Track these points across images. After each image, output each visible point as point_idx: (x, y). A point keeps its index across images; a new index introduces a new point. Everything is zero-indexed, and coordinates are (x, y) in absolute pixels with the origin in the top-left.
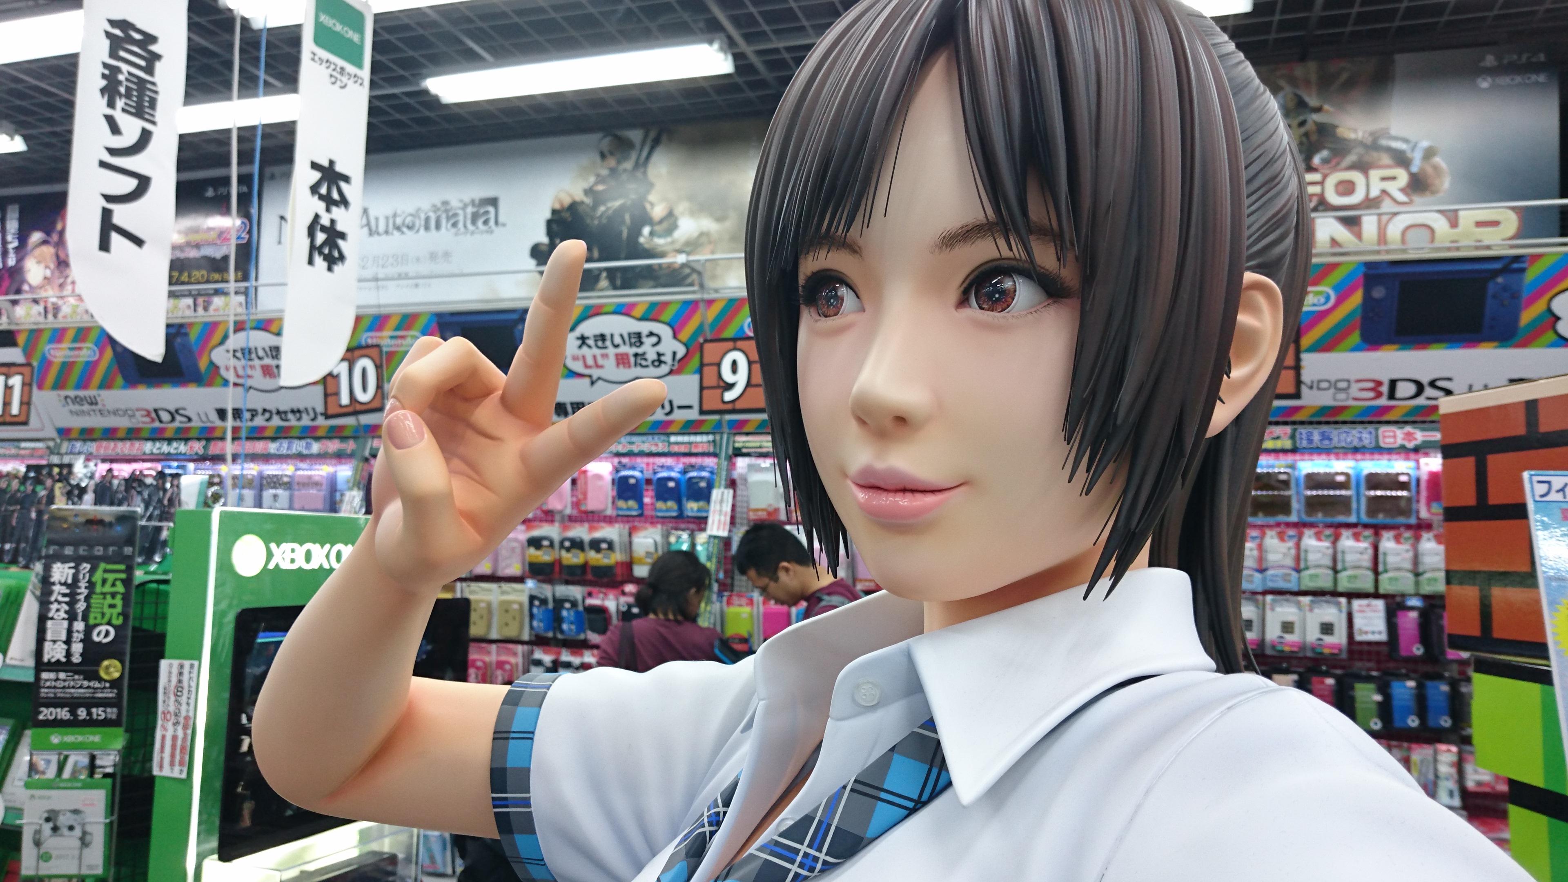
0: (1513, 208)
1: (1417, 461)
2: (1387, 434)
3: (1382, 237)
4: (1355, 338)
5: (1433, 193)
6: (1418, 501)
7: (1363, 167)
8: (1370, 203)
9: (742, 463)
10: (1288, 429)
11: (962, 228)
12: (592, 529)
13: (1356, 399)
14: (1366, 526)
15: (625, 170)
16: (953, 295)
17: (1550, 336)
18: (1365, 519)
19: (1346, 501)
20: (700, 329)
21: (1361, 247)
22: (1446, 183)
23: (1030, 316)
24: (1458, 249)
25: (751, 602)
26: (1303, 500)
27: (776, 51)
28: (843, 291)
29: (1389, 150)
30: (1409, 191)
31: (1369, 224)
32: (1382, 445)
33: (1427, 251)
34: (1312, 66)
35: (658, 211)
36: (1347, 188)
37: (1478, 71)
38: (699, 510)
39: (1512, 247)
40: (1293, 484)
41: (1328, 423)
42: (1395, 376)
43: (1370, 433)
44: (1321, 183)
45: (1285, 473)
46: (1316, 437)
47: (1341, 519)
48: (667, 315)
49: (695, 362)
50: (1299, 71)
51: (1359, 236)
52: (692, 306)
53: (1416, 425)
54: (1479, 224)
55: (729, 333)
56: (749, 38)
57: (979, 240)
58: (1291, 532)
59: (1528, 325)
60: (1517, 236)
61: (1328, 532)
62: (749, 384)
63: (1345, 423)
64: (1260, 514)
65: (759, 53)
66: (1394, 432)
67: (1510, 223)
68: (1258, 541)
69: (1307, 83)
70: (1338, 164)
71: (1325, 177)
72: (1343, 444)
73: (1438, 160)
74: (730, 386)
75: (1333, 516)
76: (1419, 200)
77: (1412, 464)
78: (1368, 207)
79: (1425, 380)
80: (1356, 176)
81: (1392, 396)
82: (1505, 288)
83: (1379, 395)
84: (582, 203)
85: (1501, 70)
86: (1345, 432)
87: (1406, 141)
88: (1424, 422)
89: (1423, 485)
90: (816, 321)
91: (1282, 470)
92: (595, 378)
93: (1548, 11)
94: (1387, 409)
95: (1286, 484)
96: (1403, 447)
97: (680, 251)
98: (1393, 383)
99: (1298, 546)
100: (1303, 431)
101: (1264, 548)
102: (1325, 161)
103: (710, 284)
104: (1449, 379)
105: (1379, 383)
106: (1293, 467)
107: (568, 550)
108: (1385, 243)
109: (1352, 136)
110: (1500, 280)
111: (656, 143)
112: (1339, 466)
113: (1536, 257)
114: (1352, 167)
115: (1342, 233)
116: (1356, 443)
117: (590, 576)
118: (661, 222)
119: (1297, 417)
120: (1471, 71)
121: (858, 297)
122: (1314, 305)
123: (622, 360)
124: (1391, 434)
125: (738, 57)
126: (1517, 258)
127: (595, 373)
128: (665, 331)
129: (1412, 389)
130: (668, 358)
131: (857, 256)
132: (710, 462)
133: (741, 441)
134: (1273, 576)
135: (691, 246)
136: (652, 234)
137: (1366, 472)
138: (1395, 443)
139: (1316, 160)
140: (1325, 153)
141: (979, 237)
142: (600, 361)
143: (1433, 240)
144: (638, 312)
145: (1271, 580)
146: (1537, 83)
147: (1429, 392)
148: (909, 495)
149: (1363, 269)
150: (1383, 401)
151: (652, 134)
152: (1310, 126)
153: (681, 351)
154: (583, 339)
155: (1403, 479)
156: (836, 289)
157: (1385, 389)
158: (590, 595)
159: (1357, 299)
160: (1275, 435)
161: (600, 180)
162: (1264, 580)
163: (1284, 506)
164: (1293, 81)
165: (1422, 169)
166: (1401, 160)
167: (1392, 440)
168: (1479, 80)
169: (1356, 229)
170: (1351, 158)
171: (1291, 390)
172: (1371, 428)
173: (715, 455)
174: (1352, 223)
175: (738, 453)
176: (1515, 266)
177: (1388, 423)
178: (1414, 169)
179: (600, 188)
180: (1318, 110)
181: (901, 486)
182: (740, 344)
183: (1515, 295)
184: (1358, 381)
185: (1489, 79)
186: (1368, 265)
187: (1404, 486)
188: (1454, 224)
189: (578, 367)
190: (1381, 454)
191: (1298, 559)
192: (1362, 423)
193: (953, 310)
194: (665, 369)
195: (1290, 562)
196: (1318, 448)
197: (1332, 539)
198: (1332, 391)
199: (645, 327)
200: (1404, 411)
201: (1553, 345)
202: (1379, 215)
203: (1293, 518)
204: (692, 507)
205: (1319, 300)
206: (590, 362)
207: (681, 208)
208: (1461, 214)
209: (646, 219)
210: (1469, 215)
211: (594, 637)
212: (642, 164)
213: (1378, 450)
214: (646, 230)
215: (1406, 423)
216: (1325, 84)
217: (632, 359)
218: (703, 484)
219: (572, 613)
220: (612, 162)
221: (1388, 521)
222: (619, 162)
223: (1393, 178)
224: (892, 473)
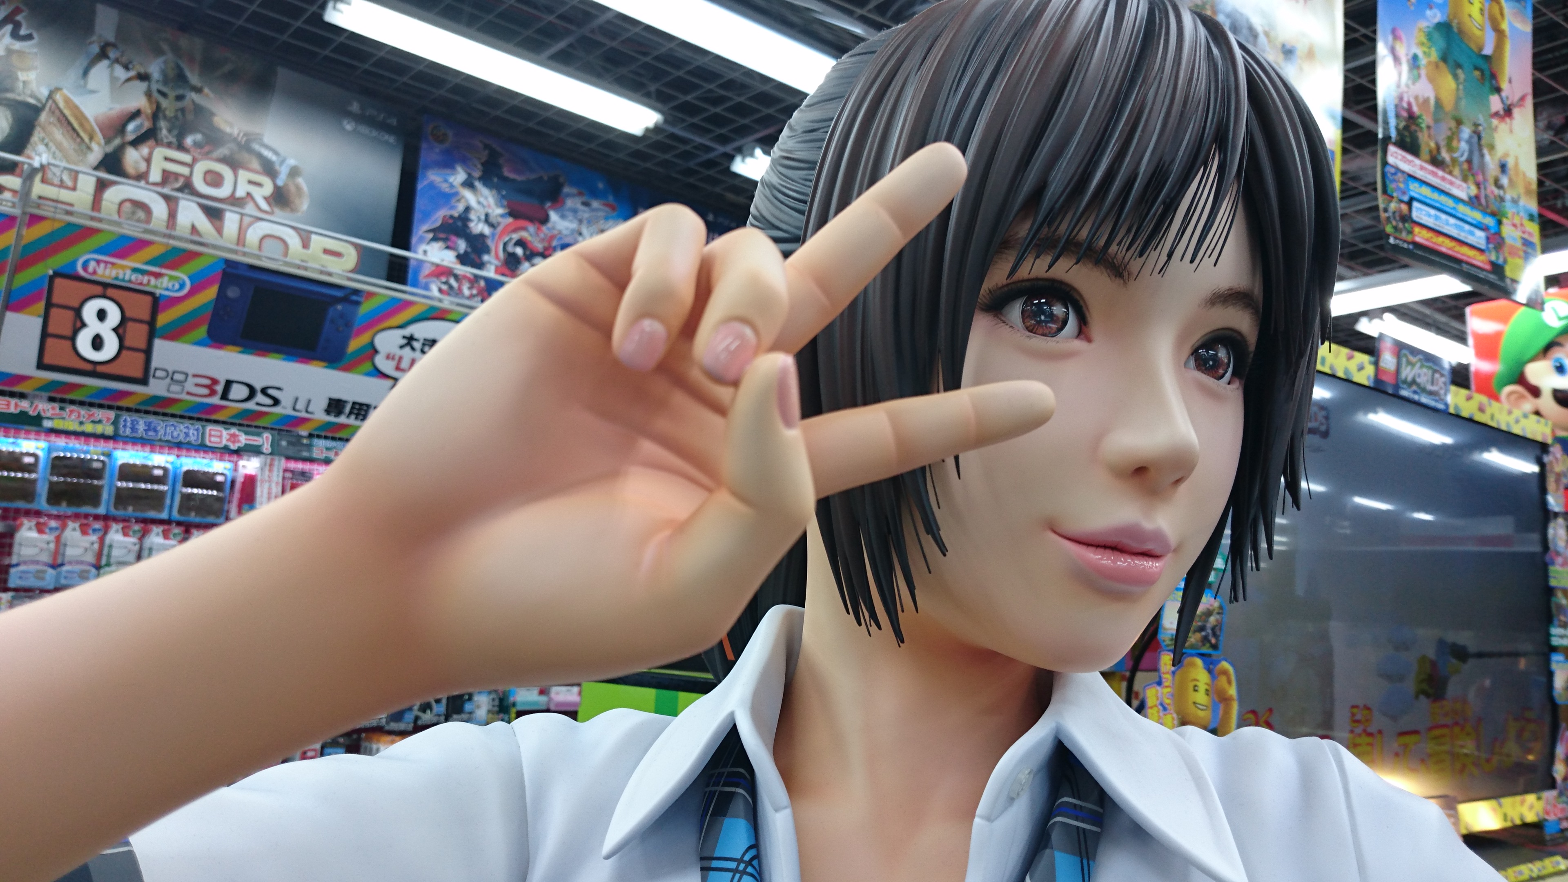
0: (355, 245)
1: (236, 465)
2: (213, 433)
3: (241, 239)
4: (202, 332)
5: (293, 210)
6: (229, 502)
7: (234, 164)
8: (234, 201)
10: (112, 414)
13: (189, 393)
14: (179, 524)
17: (367, 366)
18: (176, 515)
19: (161, 495)
21: (220, 242)
22: (304, 205)
24: (306, 269)
26: (114, 491)
29: (260, 156)
30: (271, 201)
31: (231, 220)
32: (208, 443)
33: (281, 263)
34: (198, 43)
36: (215, 180)
37: (345, 113)
39: (349, 279)
40: (107, 474)
41: (156, 413)
42: (231, 378)
43: (197, 430)
44: (191, 166)
45: (98, 460)
46: (141, 427)
47: (152, 514)
50: (184, 41)
51: (219, 231)
53: (240, 428)
54: (326, 251)
58: (97, 525)
59: (352, 353)
60: (353, 271)
61: (137, 527)
63: (173, 416)
64: (64, 504)
66: (220, 431)
67: (351, 258)
68: (56, 533)
69: (191, 60)
70: (208, 153)
71: (195, 160)
72: (169, 438)
73: (300, 180)
75: (143, 511)
76: (279, 214)
77: (229, 465)
78: (233, 204)
79: (258, 386)
80: (226, 171)
81: (225, 396)
82: (342, 315)
83: (213, 393)
85: (361, 119)
86: (172, 425)
87: (276, 153)
88: (248, 426)
89: (238, 486)
91: (95, 457)
93: (405, 84)
94: (217, 408)
95: (98, 474)
96: (226, 448)
98: (229, 384)
99: (102, 540)
100: (127, 417)
101: (63, 540)
102: (196, 144)
104: (279, 389)
105: (215, 382)
106: (109, 455)
108: (244, 245)
109: (228, 130)
110: (339, 307)
112: (159, 460)
113: (370, 295)
114: (224, 160)
115: (204, 224)
116: (182, 438)
119: (123, 403)
120: (339, 111)
122: (167, 289)
124: (218, 433)
126: (356, 292)
129: (244, 392)
134: (68, 572)
137: (185, 469)
138: (221, 442)
139: (189, 141)
140: (199, 137)
143: (286, 254)
145: (66, 578)
146: (387, 143)
147: (260, 398)
149: (223, 266)
150: (216, 400)
152: (186, 103)
155: (219, 478)
157: (220, 388)
159: (211, 293)
160: (97, 418)
162: (58, 577)
163: (94, 497)
164: (176, 50)
165: (286, 185)
166: (269, 170)
167: (217, 440)
168: (345, 122)
169: (217, 223)
170: (223, 151)
171: (138, 374)
172: (198, 425)
174: (214, 214)
176: (354, 298)
177: (216, 422)
178: (280, 183)
180: (198, 90)
183: (348, 324)
184: (195, 376)
185: (353, 124)
186: (228, 262)
187: (218, 486)
188: (306, 245)
190: (205, 452)
191: (99, 554)
192: (191, 418)
193: (1183, 367)
195: (90, 558)
196: (142, 438)
197: (139, 535)
198: (168, 380)
200: (233, 413)
201: (368, 374)
202: (242, 215)
203: (101, 510)
205: (173, 286)
208: (314, 237)
210: (318, 242)
213: (202, 448)
215: (233, 424)
216: (209, 66)
221: (198, 520)
223: (259, 185)
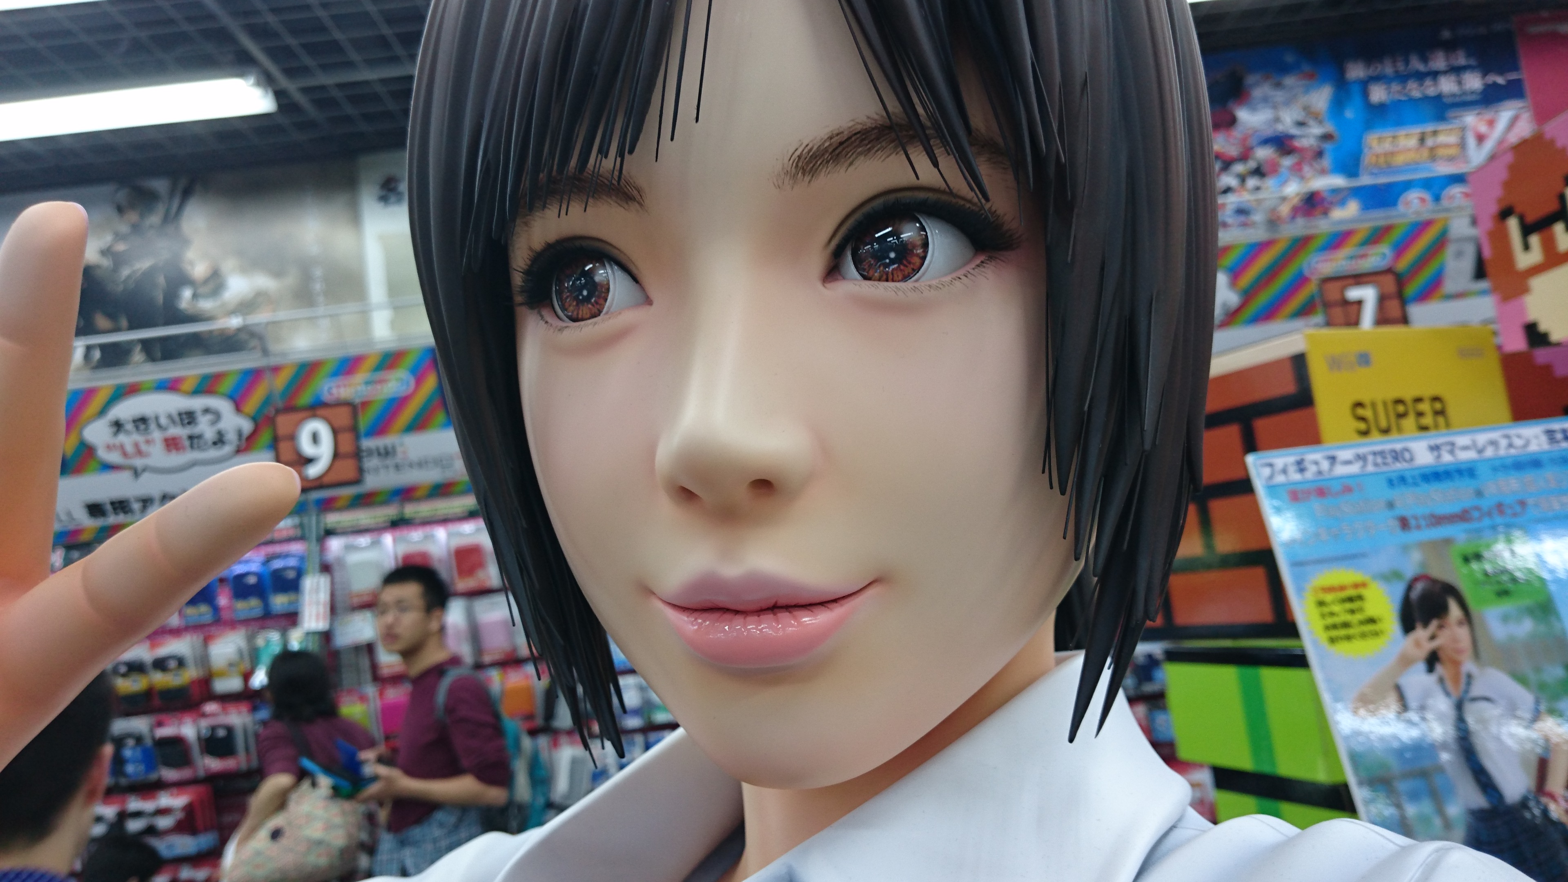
9: (335, 545)
11: (831, 138)
12: (153, 646)
15: (151, 227)
16: (817, 261)
20: (267, 401)
23: (957, 283)
25: (363, 699)
27: (323, 88)
28: (602, 274)
35: (199, 270)
38: (290, 603)
48: (226, 386)
49: (265, 437)
52: (254, 376)
55: (305, 399)
56: (290, 73)
57: (862, 158)
62: (336, 455)
65: (305, 90)
74: (309, 461)
84: (98, 267)
90: (561, 330)
92: (139, 469)
97: (233, 312)
103: (273, 347)
107: (124, 675)
111: (187, 194)
117: (157, 702)
118: (206, 281)
121: (635, 279)
123: (172, 444)
125: (279, 95)
127: (138, 462)
128: (223, 406)
130: (231, 436)
131: (634, 206)
132: (296, 548)
133: (332, 519)
135: (246, 306)
136: (195, 296)
141: (860, 154)
142: (144, 447)
144: (187, 386)
148: (784, 616)
151: (183, 183)
153: (247, 426)
154: (118, 425)
156: (589, 275)
158: (160, 724)
161: (119, 237)
173: (302, 538)
175: (330, 533)
179: (121, 247)
181: (771, 603)
182: (321, 412)
189: (114, 458)
193: (819, 285)
194: (227, 449)
199: (197, 403)
204: (279, 601)
206: (129, 449)
207: (228, 265)
209: (184, 280)
211: (169, 774)
212: (172, 219)
214: (187, 293)
217: (187, 443)
218: (291, 575)
219: (139, 749)
220: (133, 216)
222: (142, 216)
224: (755, 581)
